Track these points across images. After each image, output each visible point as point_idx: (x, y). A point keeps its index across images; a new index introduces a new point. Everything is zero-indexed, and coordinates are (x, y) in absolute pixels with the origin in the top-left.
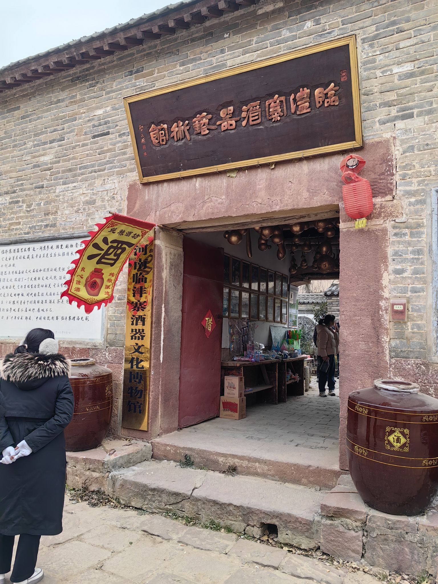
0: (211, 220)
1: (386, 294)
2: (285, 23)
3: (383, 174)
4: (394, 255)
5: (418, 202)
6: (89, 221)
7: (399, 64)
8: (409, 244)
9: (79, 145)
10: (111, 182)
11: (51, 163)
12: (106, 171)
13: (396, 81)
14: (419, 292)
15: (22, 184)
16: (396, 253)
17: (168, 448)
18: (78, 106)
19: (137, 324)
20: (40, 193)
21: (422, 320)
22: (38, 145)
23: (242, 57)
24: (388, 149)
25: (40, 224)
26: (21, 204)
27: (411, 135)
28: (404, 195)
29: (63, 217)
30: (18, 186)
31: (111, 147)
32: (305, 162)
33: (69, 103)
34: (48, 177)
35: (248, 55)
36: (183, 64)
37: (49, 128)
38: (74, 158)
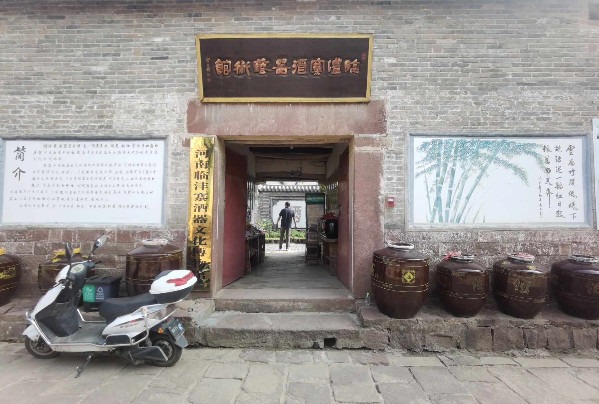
0: (262, 136)
1: (382, 192)
2: (317, 13)
3: (381, 120)
4: (387, 169)
5: (400, 139)
6: (148, 126)
7: (388, 57)
8: (395, 163)
9: (137, 63)
10: (171, 97)
11: (104, 73)
12: (165, 88)
13: (386, 66)
14: (400, 191)
15: (70, 87)
16: (388, 168)
17: (229, 302)
18: (135, 30)
19: (199, 211)
20: (92, 97)
21: (402, 207)
22: (89, 55)
23: (285, 26)
24: (383, 106)
25: (93, 124)
26: (68, 105)
27: (396, 100)
28: (392, 134)
29: (120, 121)
30: (65, 88)
31: (170, 69)
32: (332, 105)
33: (125, 25)
34: (102, 85)
35: (289, 26)
36: (237, 19)
37: (102, 42)
38: (131, 73)
